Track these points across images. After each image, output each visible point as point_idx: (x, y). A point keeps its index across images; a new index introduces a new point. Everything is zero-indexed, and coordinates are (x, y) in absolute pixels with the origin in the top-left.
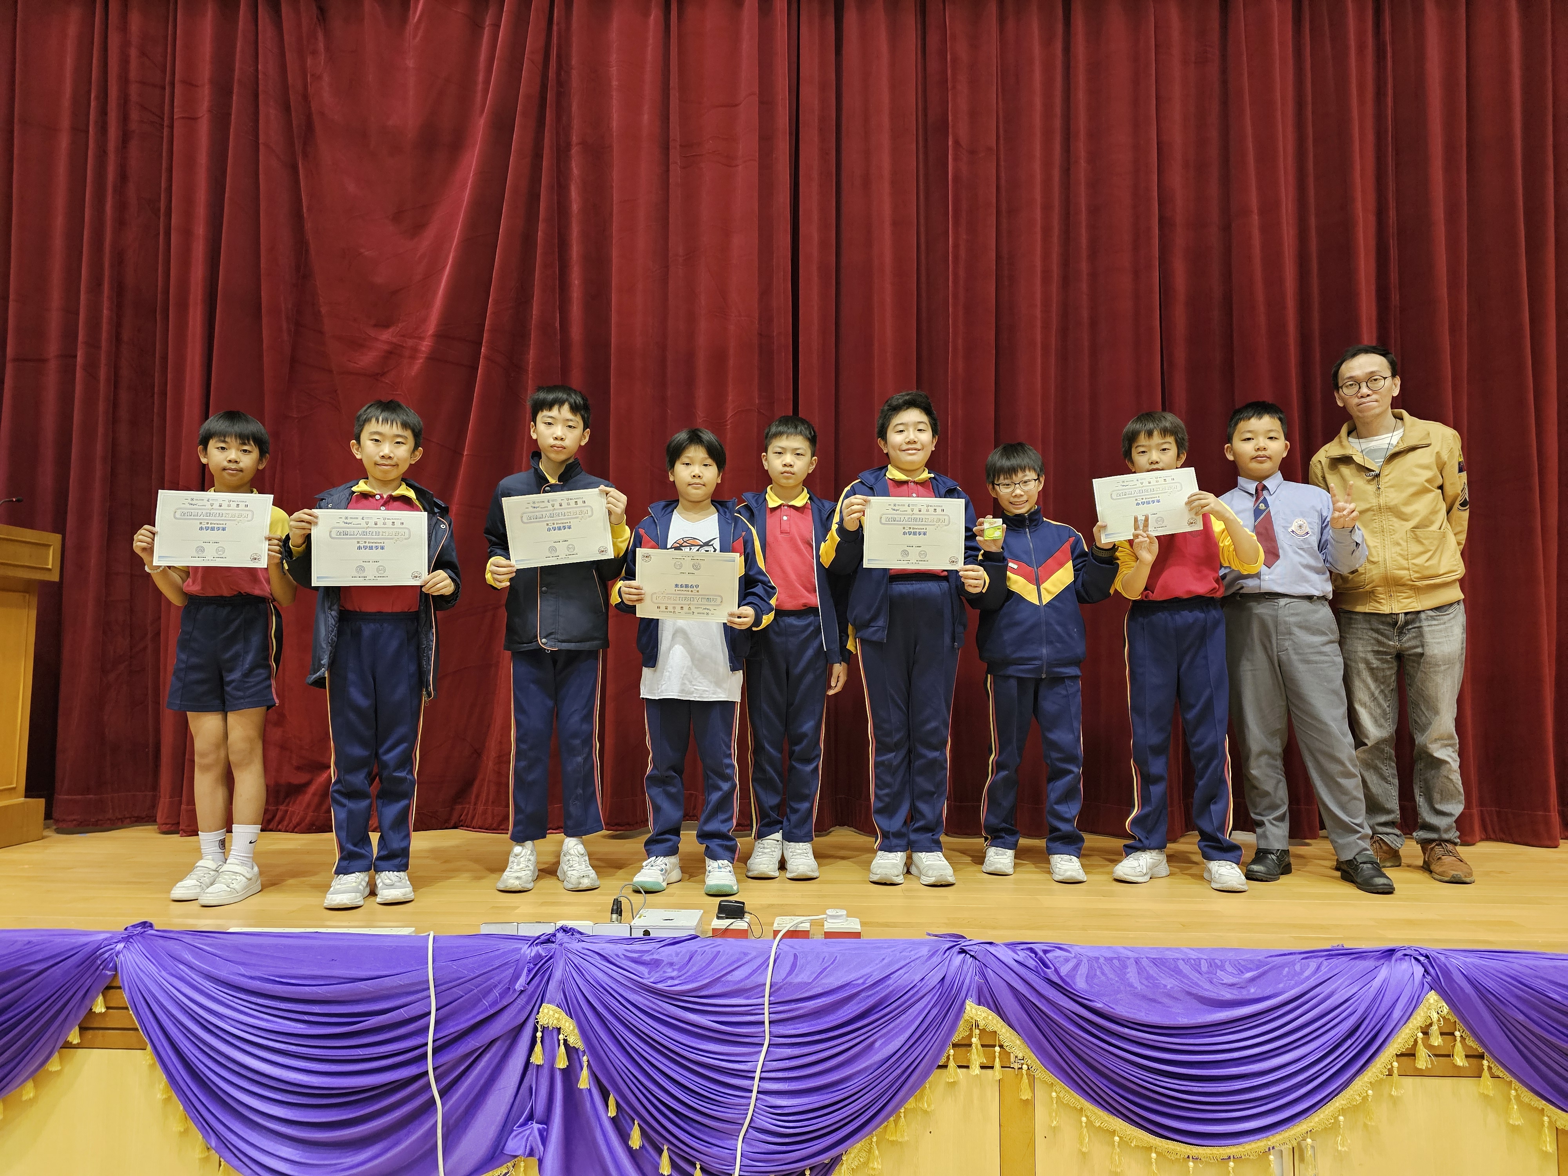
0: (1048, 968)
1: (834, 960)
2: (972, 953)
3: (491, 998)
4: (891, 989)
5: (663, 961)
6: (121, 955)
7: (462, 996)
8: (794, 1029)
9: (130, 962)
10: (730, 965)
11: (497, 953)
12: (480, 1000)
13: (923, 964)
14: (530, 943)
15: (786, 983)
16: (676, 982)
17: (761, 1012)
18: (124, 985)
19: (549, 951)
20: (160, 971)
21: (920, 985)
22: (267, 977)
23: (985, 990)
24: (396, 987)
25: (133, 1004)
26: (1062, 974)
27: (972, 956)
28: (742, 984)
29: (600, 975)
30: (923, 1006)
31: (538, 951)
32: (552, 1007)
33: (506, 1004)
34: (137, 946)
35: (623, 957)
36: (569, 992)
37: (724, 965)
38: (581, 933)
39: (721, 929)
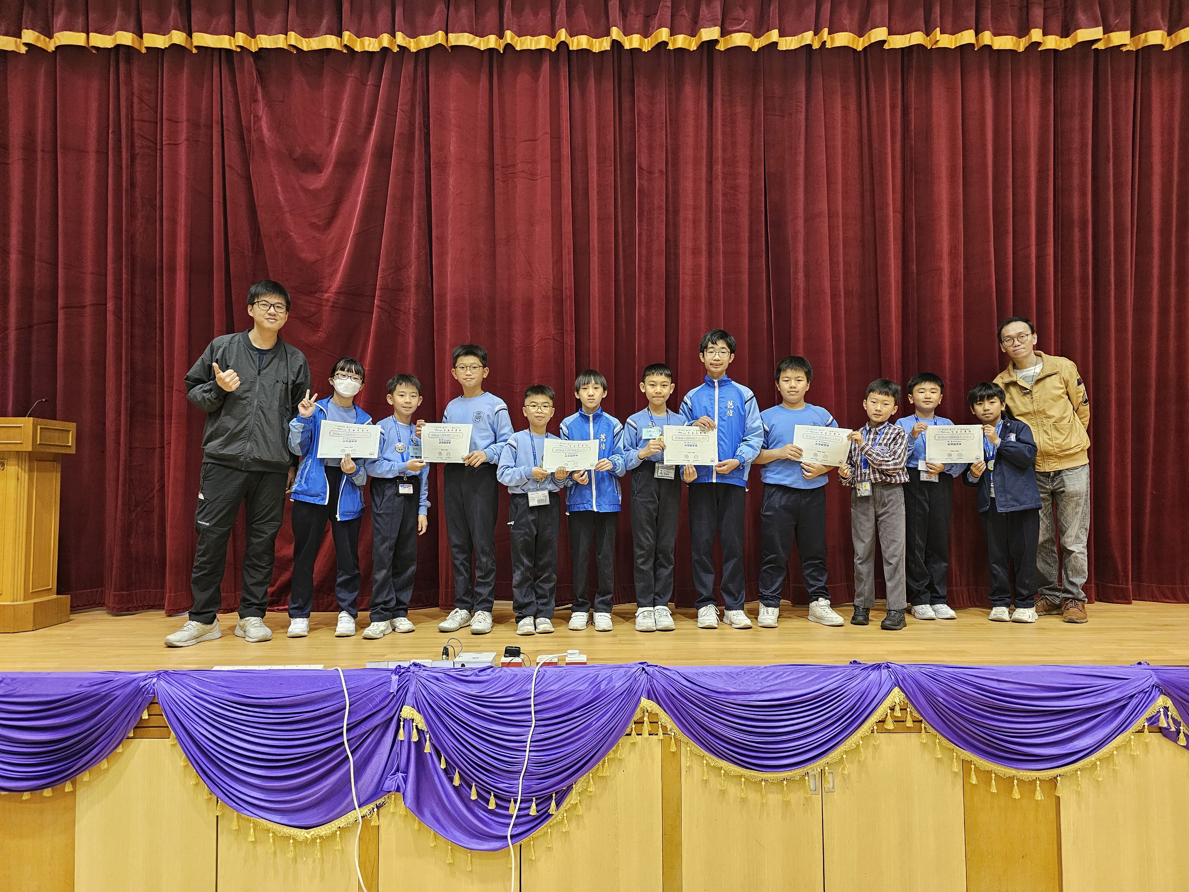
3: (374, 703)
6: (156, 685)
9: (162, 688)
11: (376, 678)
12: (369, 704)
15: (544, 692)
18: (159, 702)
22: (241, 694)
23: (652, 691)
25: (165, 713)
29: (436, 689)
32: (409, 707)
33: (383, 706)
36: (418, 699)
38: (425, 666)
39: (507, 662)
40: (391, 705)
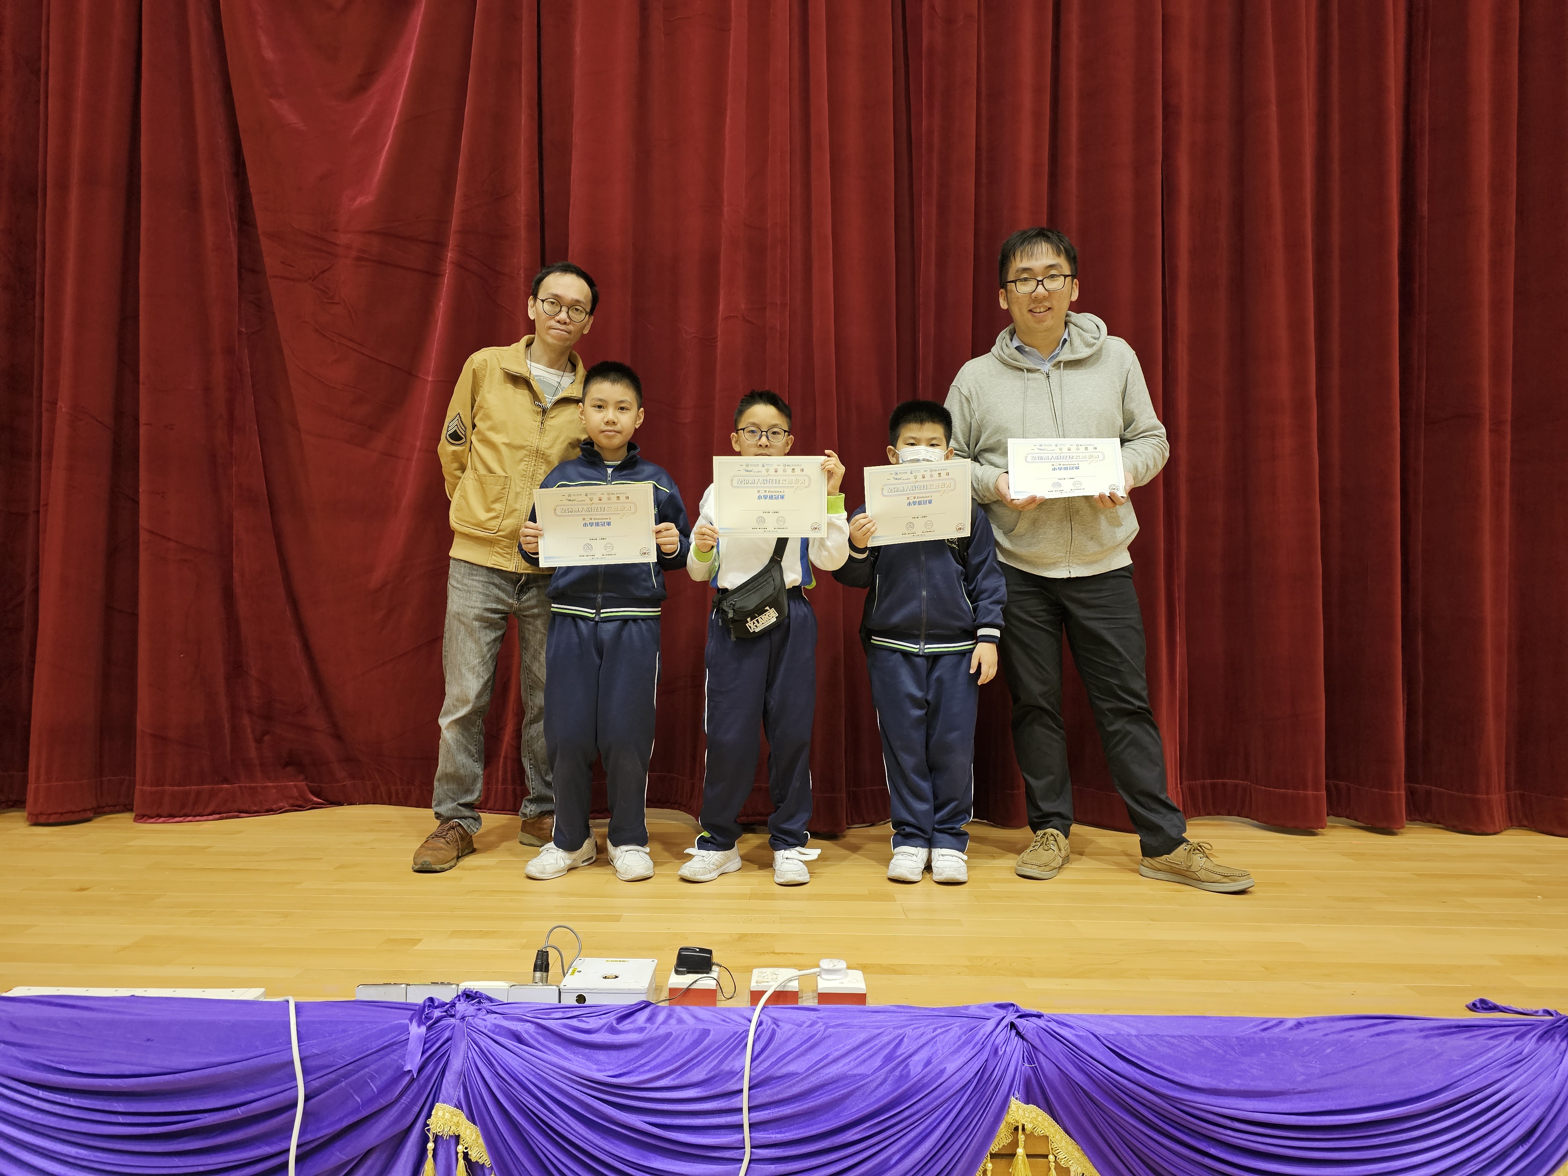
3: (366, 1094)
11: (376, 1029)
12: (351, 1096)
15: (771, 1076)
22: (56, 1066)
23: (1034, 1082)
29: (511, 1060)
32: (449, 1108)
33: (384, 1104)
36: (471, 1087)
38: (490, 1000)
39: (681, 989)
40: (405, 1100)
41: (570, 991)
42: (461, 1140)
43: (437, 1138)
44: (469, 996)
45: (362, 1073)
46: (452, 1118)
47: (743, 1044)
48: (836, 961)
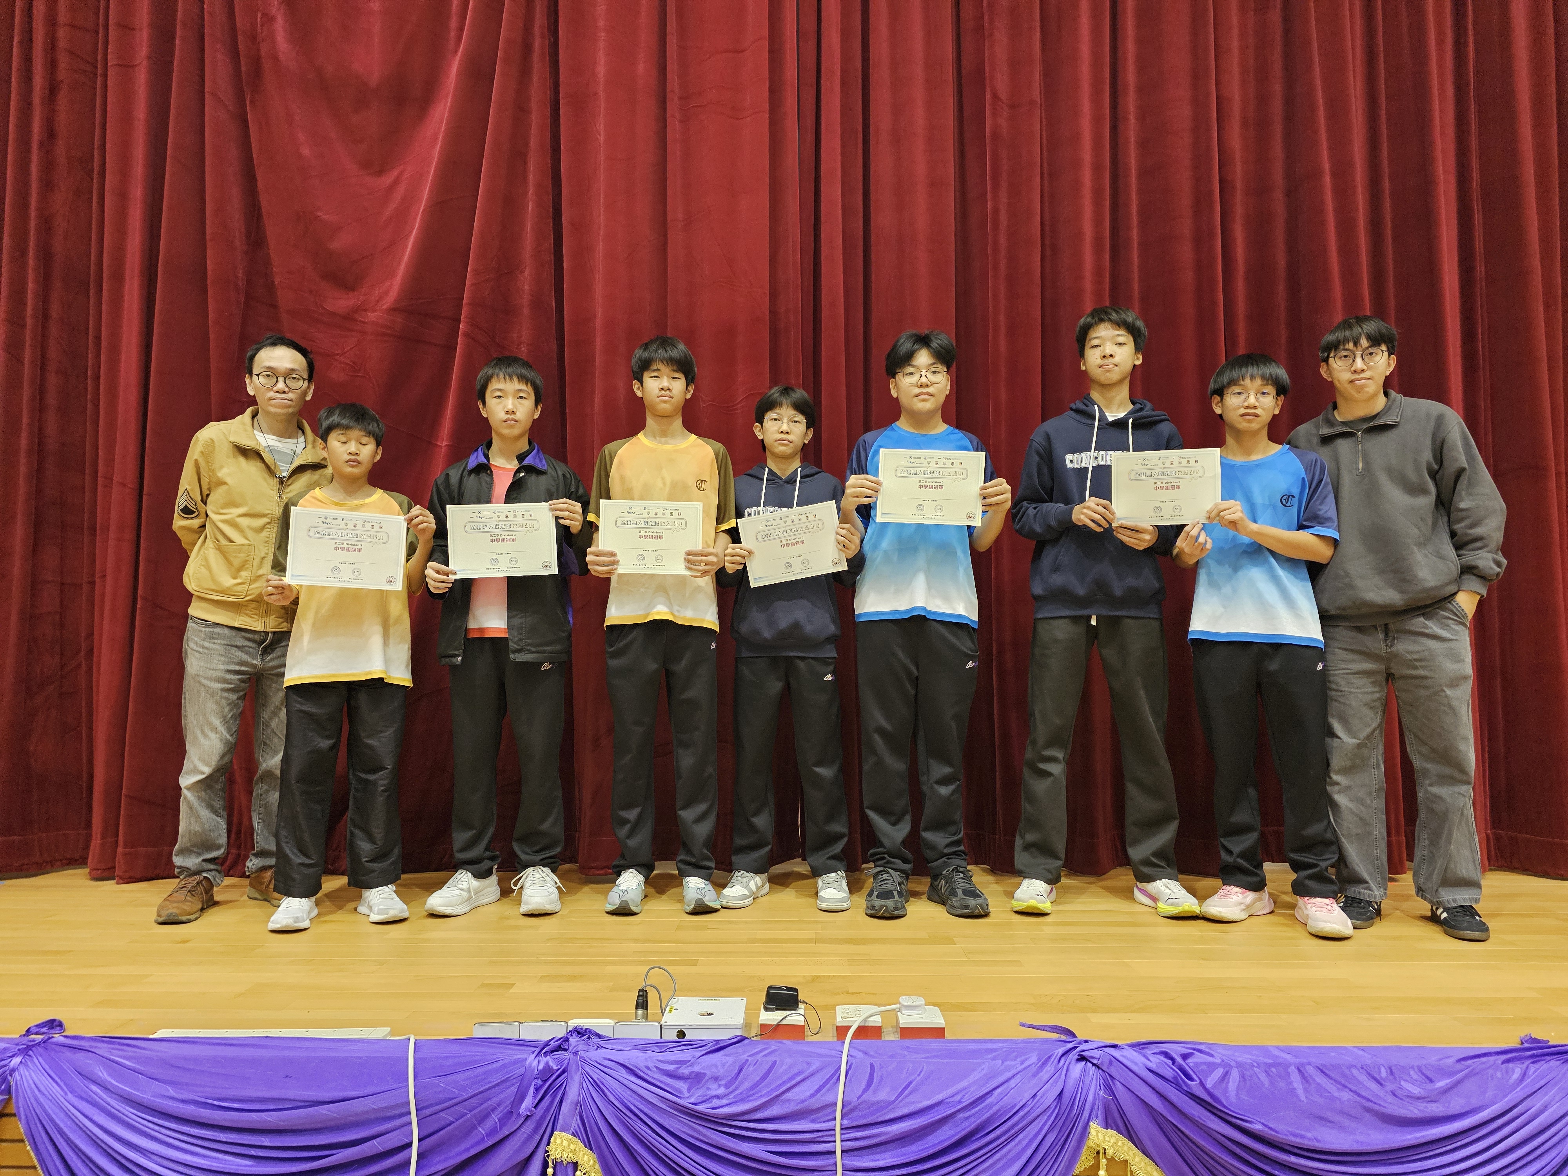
0: (1191, 1079)
1: (921, 1071)
2: (1095, 1061)
3: (489, 1124)
4: (995, 1109)
5: (705, 1074)
6: (17, 1073)
7: (452, 1123)
8: (873, 1160)
9: (28, 1082)
10: (791, 1079)
11: (495, 1065)
12: (474, 1127)
13: (1034, 1076)
14: (537, 1050)
15: (864, 1102)
16: (724, 1102)
17: (832, 1139)
18: (19, 1112)
19: (560, 1062)
20: (66, 1094)
21: (1031, 1104)
22: (203, 1100)
23: (1113, 1106)
24: (367, 1112)
25: (30, 1137)
26: (1209, 1086)
27: (1094, 1064)
28: (807, 1103)
29: (627, 1095)
30: (1036, 1130)
31: (547, 1063)
32: (567, 1136)
33: (508, 1133)
34: (38, 1061)
35: (655, 1069)
36: (587, 1117)
37: (785, 1078)
38: (599, 1036)
39: (772, 1025)
40: (525, 1129)
41: (671, 1027)
42: (579, 1168)
43: (556, 1164)
44: (579, 1032)
45: (485, 1105)
46: (569, 1145)
47: (837, 1075)
48: (914, 998)
